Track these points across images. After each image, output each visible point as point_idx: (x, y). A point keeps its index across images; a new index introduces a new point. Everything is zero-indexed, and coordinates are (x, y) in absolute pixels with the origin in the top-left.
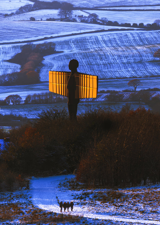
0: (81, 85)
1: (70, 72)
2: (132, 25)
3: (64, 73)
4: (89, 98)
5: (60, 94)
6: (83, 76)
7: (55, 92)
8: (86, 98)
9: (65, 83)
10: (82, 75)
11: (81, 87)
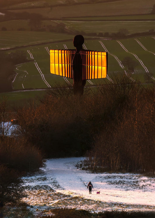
0: (88, 64)
1: (74, 50)
2: (98, 34)
3: (68, 51)
4: (98, 78)
5: (64, 75)
6: (90, 54)
7: (57, 73)
8: (94, 79)
9: (69, 63)
10: (88, 52)
11: (88, 66)
